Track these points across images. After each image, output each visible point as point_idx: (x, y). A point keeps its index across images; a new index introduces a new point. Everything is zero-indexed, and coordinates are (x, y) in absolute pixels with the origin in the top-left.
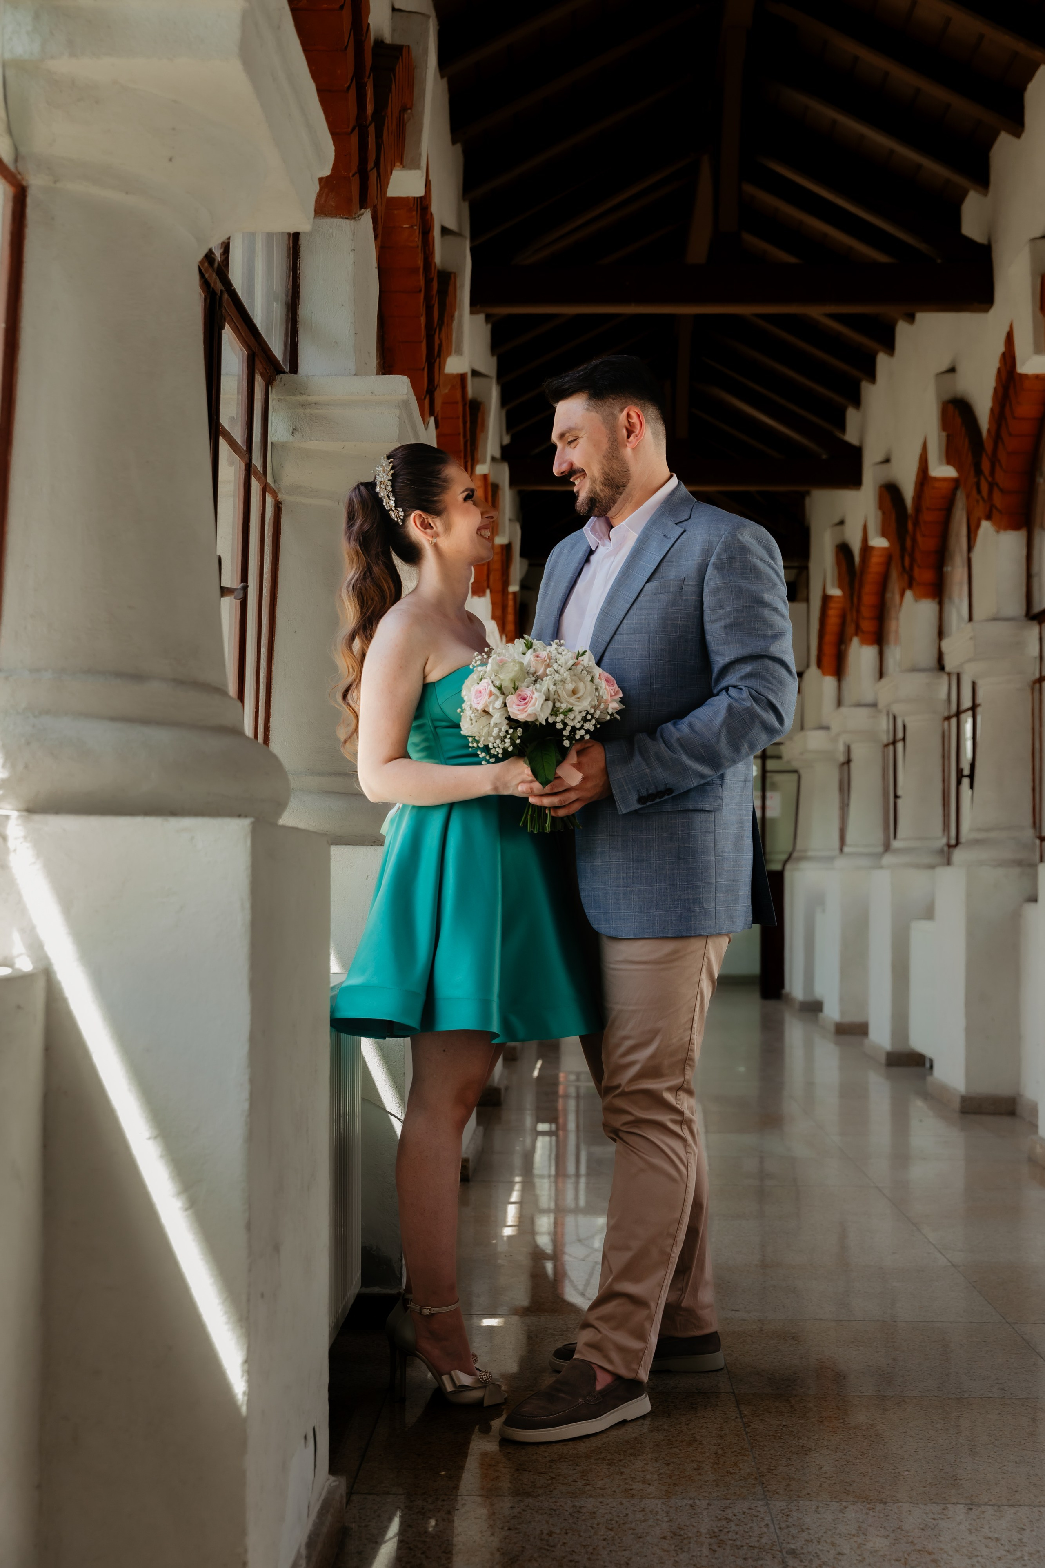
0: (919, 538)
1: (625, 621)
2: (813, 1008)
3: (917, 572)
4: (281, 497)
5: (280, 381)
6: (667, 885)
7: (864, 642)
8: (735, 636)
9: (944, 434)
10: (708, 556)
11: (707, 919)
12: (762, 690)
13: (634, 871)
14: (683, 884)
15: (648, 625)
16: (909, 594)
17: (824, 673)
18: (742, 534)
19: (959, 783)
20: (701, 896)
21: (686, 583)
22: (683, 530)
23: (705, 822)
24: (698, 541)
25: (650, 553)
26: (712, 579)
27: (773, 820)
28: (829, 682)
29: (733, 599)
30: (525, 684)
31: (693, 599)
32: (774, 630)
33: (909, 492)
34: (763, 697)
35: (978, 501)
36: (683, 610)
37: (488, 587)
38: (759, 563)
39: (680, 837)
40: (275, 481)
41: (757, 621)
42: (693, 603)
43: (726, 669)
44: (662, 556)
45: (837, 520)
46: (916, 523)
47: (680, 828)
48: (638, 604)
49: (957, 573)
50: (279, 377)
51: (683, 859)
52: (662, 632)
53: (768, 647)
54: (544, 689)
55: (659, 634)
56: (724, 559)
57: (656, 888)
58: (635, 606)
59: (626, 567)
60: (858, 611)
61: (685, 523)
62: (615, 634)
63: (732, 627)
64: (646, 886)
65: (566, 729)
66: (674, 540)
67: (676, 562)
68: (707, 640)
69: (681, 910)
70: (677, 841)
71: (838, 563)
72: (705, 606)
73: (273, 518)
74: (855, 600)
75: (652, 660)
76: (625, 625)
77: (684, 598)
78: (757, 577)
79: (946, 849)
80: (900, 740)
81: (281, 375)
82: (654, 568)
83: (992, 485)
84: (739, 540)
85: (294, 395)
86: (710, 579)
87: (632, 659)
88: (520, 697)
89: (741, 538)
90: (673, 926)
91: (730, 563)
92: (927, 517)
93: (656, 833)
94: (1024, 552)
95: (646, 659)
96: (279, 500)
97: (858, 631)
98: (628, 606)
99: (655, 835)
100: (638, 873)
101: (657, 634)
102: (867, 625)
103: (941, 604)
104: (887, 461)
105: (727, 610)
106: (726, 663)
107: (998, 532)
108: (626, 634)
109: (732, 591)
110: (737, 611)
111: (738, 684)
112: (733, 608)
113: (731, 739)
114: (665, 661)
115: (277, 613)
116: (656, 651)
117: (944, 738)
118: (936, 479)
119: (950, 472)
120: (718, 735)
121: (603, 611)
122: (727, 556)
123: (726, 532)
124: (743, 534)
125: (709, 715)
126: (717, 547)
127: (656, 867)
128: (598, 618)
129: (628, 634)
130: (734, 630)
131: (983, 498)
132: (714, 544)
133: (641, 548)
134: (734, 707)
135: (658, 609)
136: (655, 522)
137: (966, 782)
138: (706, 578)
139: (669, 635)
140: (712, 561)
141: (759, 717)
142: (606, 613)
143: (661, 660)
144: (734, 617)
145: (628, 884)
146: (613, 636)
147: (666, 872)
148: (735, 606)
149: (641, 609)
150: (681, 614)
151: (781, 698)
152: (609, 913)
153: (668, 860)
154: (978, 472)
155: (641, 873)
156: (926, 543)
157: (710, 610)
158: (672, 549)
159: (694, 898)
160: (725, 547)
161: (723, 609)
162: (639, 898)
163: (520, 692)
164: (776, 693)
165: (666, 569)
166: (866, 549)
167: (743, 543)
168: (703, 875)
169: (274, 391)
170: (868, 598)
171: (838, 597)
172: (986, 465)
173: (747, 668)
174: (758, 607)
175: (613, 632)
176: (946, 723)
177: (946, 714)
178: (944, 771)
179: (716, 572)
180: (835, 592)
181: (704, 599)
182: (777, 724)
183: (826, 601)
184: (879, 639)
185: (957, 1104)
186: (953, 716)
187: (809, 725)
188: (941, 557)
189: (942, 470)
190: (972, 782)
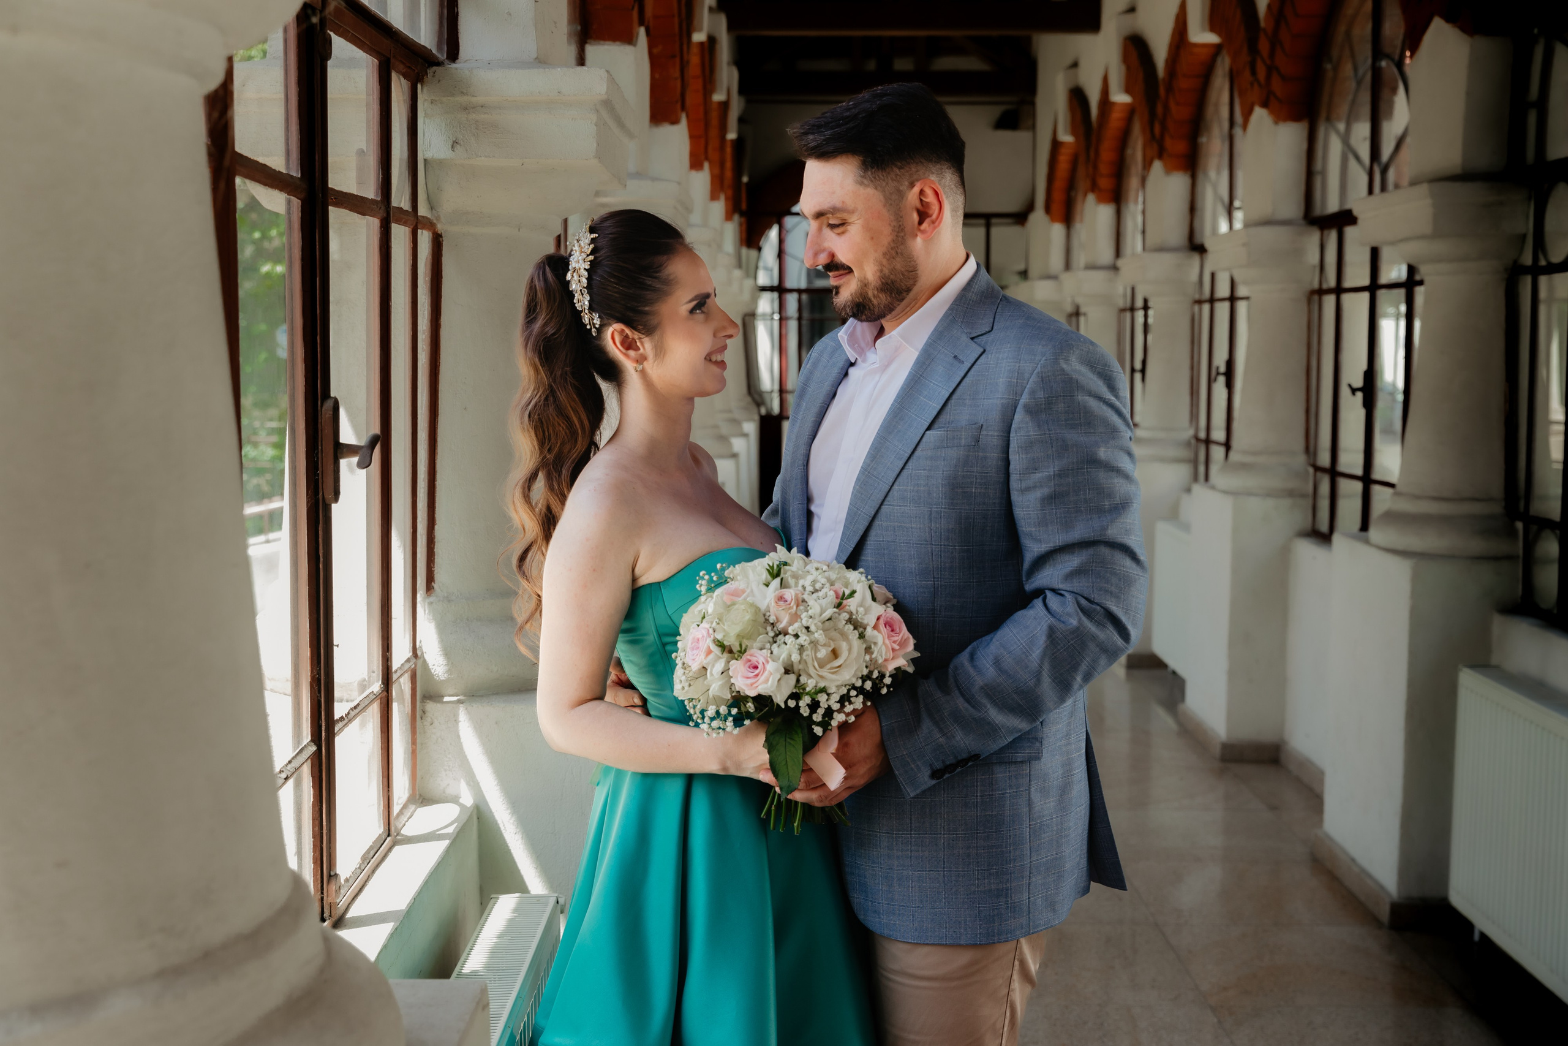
0: (1173, 106)
1: (895, 487)
3: (1168, 143)
4: (440, 228)
5: (433, 76)
6: (960, 871)
7: (1101, 200)
8: (1056, 513)
10: (1016, 393)
11: (1017, 916)
12: (1096, 596)
13: (913, 848)
14: (982, 870)
15: (929, 494)
16: (1157, 166)
17: (1053, 220)
18: (1066, 360)
19: (1210, 382)
20: (1008, 885)
21: (984, 433)
22: (982, 350)
23: (1015, 777)
24: (1003, 369)
25: (934, 384)
26: (1023, 428)
28: (1057, 229)
29: (1053, 459)
30: (757, 644)
31: (994, 456)
32: (1114, 501)
33: (1160, 53)
34: (1098, 608)
35: (1252, 84)
36: (979, 473)
37: (706, 158)
38: (1093, 403)
39: (979, 800)
40: (432, 208)
41: (1089, 489)
42: (994, 463)
43: (1042, 560)
44: (951, 391)
45: (1069, 61)
46: (1169, 89)
47: (979, 788)
48: (914, 461)
49: (1214, 145)
50: (430, 71)
51: (983, 833)
52: (948, 505)
53: (1104, 529)
54: (784, 656)
55: (945, 508)
56: (1041, 398)
57: (944, 875)
58: (910, 464)
59: (898, 404)
60: (1095, 167)
61: (984, 338)
62: (882, 504)
63: (1052, 499)
64: (929, 871)
65: (818, 711)
66: (968, 365)
67: (970, 399)
68: (1015, 516)
69: (979, 907)
70: (974, 807)
71: (1071, 109)
72: (1012, 467)
73: (431, 257)
74: (1092, 154)
75: (935, 545)
76: (895, 493)
77: (981, 454)
78: (1089, 424)
79: (1193, 441)
80: (1139, 309)
81: (435, 68)
82: (939, 407)
83: (1271, 69)
84: (1063, 370)
85: (452, 95)
86: (1020, 428)
87: (907, 543)
88: (749, 663)
89: (1065, 366)
90: (969, 930)
91: (1049, 404)
92: (1183, 84)
93: (944, 795)
94: (1305, 146)
95: (927, 544)
96: (439, 232)
97: (1094, 187)
98: (901, 464)
99: (944, 798)
100: (918, 851)
101: (942, 508)
102: (1105, 183)
103: (1194, 178)
104: (1132, 10)
105: (1044, 474)
106: (1043, 553)
108: (897, 506)
109: (1052, 447)
110: (1060, 476)
111: (1061, 586)
112: (1054, 471)
113: (1057, 674)
114: (955, 546)
115: (440, 385)
116: (941, 533)
117: (1194, 323)
118: (1195, 45)
119: (1212, 38)
120: (1038, 676)
121: (866, 470)
122: (1044, 394)
123: (1044, 359)
124: (1068, 360)
125: (1021, 644)
126: (1031, 380)
127: (944, 845)
128: (858, 479)
129: (900, 506)
130: (1055, 504)
131: (1257, 81)
132: (1026, 375)
133: (921, 375)
134: (1058, 629)
135: (943, 471)
136: (939, 336)
137: (1220, 381)
138: (1013, 426)
139: (959, 509)
140: (1022, 401)
141: (1094, 638)
142: (869, 472)
143: (948, 545)
144: (1055, 485)
145: (904, 866)
146: (879, 508)
147: (959, 851)
148: (1056, 468)
149: (918, 470)
150: (976, 478)
151: (1125, 602)
152: (879, 903)
153: (962, 834)
154: (1253, 49)
155: (922, 851)
156: (1179, 111)
157: (1020, 474)
158: (965, 379)
159: (998, 889)
160: (1042, 381)
161: (1039, 472)
162: (920, 887)
163: (749, 657)
164: (1118, 597)
165: (955, 410)
166: (1105, 101)
167: (1068, 375)
168: (1012, 854)
169: (425, 90)
170: (1107, 154)
171: (1070, 143)
172: (1264, 46)
173: (1073, 561)
174: (1090, 468)
175: (880, 502)
176: (1196, 308)
177: (1197, 297)
178: (1192, 357)
179: (1028, 419)
180: (1066, 138)
181: (1010, 457)
182: (1120, 641)
183: (1056, 145)
184: (1117, 197)
185: (1217, 751)
186: (1205, 301)
187: (1033, 272)
188: (1196, 126)
189: (1202, 36)
190: (1229, 385)
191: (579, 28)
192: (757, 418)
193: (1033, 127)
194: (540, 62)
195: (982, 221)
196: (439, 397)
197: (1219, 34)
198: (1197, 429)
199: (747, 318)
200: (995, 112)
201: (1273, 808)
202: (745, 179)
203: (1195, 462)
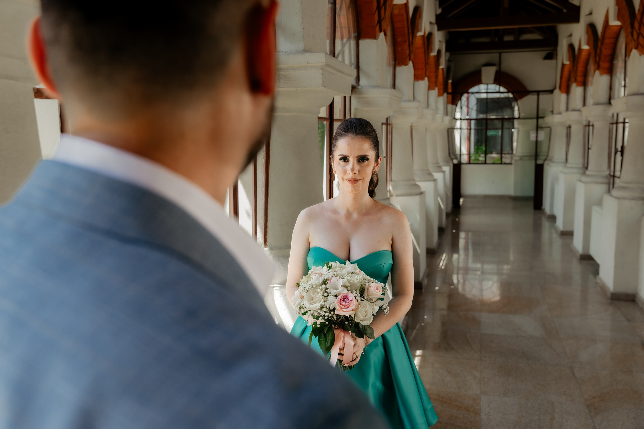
0: (603, 50)
2: (553, 218)
3: (601, 64)
7: (578, 85)
9: (617, 7)
16: (597, 72)
17: (562, 92)
19: (616, 154)
27: (541, 142)
28: (564, 96)
33: (600, 29)
35: (631, 40)
37: (426, 76)
45: (569, 34)
46: (602, 43)
49: (619, 64)
60: (576, 73)
71: (569, 52)
74: (575, 67)
79: (609, 176)
80: (591, 127)
83: (639, 34)
92: (607, 41)
97: (575, 81)
102: (580, 79)
103: (611, 77)
104: (591, 14)
107: (640, 55)
115: (270, 171)
117: (610, 131)
118: (612, 26)
119: (618, 23)
131: (634, 39)
137: (619, 154)
154: (632, 27)
156: (606, 51)
166: (580, 49)
171: (568, 65)
172: (636, 25)
176: (611, 126)
177: (611, 121)
180: (567, 62)
183: (563, 65)
184: (584, 84)
185: (609, 295)
186: (614, 123)
187: (555, 111)
188: (612, 57)
189: (614, 23)
190: (622, 155)
191: (356, 34)
192: (452, 165)
193: (556, 59)
194: (305, 51)
195: (536, 93)
196: (269, 176)
197: (621, 21)
198: (610, 171)
199: (449, 130)
200: (544, 53)
201: (629, 320)
202: (450, 81)
203: (609, 184)
